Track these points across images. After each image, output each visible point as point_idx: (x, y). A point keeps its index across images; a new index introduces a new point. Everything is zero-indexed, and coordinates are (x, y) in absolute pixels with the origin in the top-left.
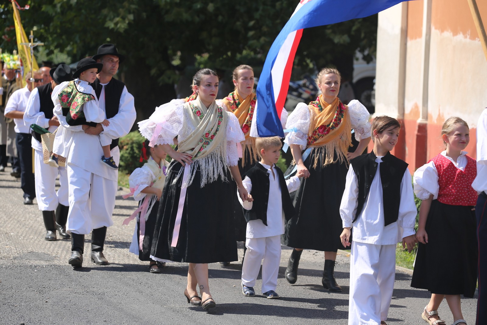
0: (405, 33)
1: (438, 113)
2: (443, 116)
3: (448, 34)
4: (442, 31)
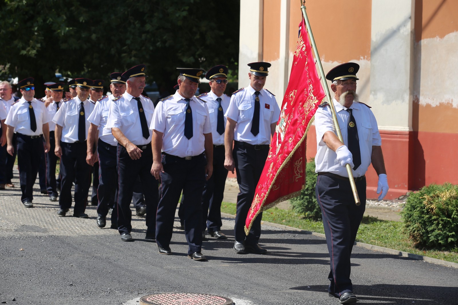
0: (261, 57)
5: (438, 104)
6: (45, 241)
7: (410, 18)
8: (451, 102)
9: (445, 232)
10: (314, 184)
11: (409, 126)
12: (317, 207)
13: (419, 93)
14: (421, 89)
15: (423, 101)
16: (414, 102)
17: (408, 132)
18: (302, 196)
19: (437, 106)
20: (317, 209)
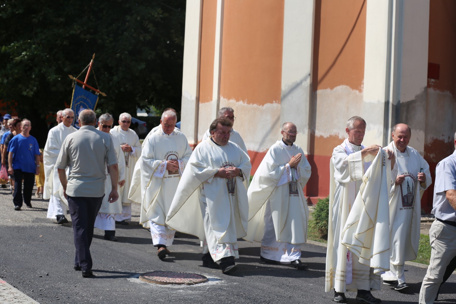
0: (198, 100)
3: (232, 101)
4: (229, 99)
5: (328, 136)
6: (56, 230)
7: (310, 75)
8: (337, 135)
11: (307, 151)
13: (315, 127)
14: (317, 125)
15: (318, 133)
16: (311, 134)
17: (307, 155)
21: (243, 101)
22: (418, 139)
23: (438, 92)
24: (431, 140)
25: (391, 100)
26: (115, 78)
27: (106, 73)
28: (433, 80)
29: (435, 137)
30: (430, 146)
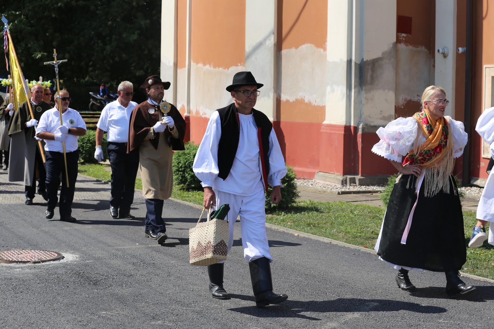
0: (176, 65)
1: (196, 110)
2: (199, 111)
3: (200, 65)
4: (197, 64)
5: (294, 99)
7: (274, 33)
8: (303, 98)
9: (269, 199)
10: (186, 162)
11: (273, 117)
12: (189, 181)
13: (280, 91)
14: (282, 88)
15: (284, 97)
16: (277, 98)
18: (177, 172)
19: (293, 101)
20: (188, 182)
21: (210, 65)
22: (386, 100)
23: (410, 47)
24: (403, 101)
25: (353, 58)
26: (108, 48)
27: (100, 41)
28: (404, 35)
29: (409, 98)
30: (403, 107)
